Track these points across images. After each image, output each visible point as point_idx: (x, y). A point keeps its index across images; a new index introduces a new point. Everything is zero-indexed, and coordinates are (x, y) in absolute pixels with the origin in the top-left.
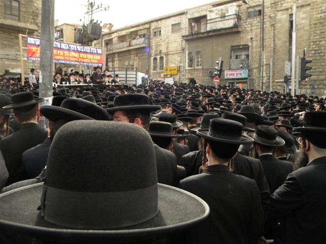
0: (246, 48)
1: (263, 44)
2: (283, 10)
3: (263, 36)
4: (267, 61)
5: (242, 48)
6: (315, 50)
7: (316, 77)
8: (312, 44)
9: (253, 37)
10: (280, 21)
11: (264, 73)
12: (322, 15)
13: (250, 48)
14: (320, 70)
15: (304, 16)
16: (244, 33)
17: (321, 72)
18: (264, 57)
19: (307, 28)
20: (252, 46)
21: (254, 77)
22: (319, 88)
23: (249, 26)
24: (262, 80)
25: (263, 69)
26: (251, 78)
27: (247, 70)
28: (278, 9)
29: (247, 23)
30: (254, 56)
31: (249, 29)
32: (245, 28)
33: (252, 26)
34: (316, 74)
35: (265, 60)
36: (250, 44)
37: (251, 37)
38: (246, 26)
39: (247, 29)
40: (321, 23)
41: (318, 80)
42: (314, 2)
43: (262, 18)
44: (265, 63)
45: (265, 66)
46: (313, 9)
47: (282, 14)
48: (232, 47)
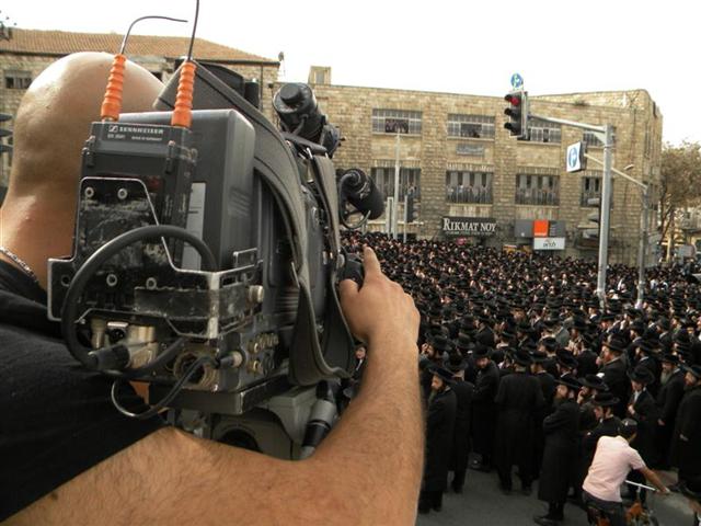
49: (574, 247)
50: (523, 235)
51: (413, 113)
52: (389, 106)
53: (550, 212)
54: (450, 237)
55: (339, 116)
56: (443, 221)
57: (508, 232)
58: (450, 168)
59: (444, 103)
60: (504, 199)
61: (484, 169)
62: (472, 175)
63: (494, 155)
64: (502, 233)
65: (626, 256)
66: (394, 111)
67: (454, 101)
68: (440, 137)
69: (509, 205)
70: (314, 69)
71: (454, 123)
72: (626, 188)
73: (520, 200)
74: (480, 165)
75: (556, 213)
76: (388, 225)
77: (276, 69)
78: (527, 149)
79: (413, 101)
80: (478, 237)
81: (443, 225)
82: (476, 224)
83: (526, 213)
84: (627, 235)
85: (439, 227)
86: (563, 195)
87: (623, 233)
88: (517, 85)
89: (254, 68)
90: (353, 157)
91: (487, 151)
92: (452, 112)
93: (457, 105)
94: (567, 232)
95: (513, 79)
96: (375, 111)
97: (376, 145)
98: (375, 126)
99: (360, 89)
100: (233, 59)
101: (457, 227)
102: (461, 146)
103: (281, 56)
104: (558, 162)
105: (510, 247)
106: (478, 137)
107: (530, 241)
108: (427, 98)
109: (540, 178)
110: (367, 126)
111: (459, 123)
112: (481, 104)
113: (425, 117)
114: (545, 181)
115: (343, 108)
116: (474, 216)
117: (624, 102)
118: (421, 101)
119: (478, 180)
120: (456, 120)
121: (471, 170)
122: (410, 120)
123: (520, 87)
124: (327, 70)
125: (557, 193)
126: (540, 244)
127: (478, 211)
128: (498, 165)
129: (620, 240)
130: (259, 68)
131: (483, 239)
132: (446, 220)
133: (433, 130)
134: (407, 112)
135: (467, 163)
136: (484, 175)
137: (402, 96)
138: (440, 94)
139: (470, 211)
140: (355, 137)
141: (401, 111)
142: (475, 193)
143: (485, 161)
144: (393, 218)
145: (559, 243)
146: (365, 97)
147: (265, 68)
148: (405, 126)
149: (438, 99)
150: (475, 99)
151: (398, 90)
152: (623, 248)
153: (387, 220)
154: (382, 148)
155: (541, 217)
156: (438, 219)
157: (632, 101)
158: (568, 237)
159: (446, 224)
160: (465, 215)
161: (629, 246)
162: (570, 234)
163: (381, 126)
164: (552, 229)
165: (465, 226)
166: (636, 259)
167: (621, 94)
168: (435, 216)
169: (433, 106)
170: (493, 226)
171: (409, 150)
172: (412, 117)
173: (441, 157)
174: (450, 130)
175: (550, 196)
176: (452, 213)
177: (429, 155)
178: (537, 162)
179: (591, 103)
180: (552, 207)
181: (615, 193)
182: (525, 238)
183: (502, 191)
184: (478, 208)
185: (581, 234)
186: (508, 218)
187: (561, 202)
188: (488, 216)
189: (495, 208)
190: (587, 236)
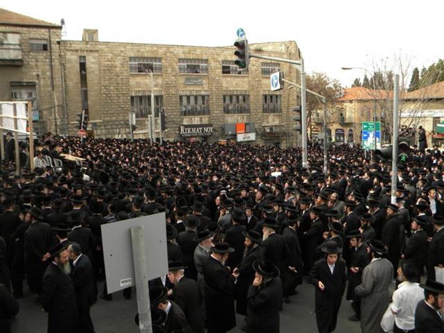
0: (32, 85)
1: (53, 82)
2: (73, 51)
3: (52, 75)
4: (58, 102)
5: (27, 86)
6: (106, 94)
7: (109, 118)
8: (103, 88)
9: (40, 73)
10: (70, 61)
11: (57, 115)
12: (109, 63)
13: (37, 86)
14: (112, 112)
15: (93, 60)
16: (27, 68)
17: (112, 114)
18: (55, 97)
19: (97, 72)
20: (40, 85)
21: (44, 120)
22: (112, 128)
23: (33, 60)
24: (56, 122)
25: (55, 111)
26: (41, 120)
27: (37, 112)
28: (68, 48)
29: (30, 57)
30: (43, 95)
31: (33, 64)
32: (28, 62)
33: (37, 61)
34: (108, 115)
35: (56, 101)
36: (37, 81)
37: (37, 73)
38: (29, 60)
39: (31, 63)
40: (108, 70)
41: (111, 121)
42: (101, 50)
43: (49, 54)
44: (56, 104)
45: (57, 108)
46: (101, 56)
47: (72, 55)
48: (12, 82)
49: (261, 138)
50: (230, 133)
51: (155, 59)
52: (139, 55)
53: (245, 118)
54: (185, 138)
55: (106, 63)
56: (180, 128)
57: (220, 132)
58: (182, 93)
59: (175, 52)
60: (217, 111)
61: (203, 93)
62: (196, 97)
63: (209, 84)
64: (217, 133)
65: (291, 141)
66: (143, 58)
67: (181, 50)
68: (174, 73)
69: (220, 115)
70: (86, 31)
71: (182, 64)
72: (288, 100)
73: (227, 111)
74: (200, 91)
75: (249, 118)
76: (150, 134)
77: (59, 31)
78: (228, 79)
79: (155, 51)
80: (202, 137)
81: (180, 130)
82: (201, 128)
83: (231, 119)
84: (290, 128)
85: (177, 132)
86: (252, 107)
87: (289, 127)
88: (242, 36)
89: (43, 30)
90: (118, 90)
91: (204, 81)
92: (181, 57)
93: (183, 53)
94: (256, 130)
95: (238, 32)
96: (131, 58)
97: (133, 81)
98: (131, 68)
99: (120, 44)
100: (27, 23)
101: (189, 131)
102: (188, 79)
103: (63, 22)
104: (247, 86)
105: (223, 141)
106: (198, 73)
107: (235, 136)
108: (164, 49)
109: (238, 97)
110: (126, 68)
111: (185, 64)
112: (198, 52)
113: (163, 61)
114: (241, 98)
115: (109, 57)
116: (199, 123)
117: (283, 48)
118: (160, 51)
119: (200, 101)
120: (183, 62)
121: (195, 94)
122: (154, 63)
123: (243, 37)
124: (95, 32)
125: (248, 105)
126: (240, 138)
127: (201, 120)
128: (211, 90)
129: (286, 131)
130: (47, 30)
131: (205, 138)
132: (182, 127)
133: (170, 70)
134: (151, 59)
135: (193, 90)
136: (203, 97)
137: (148, 48)
138: (172, 46)
139: (196, 120)
140: (118, 76)
141: (147, 58)
142: (199, 108)
143: (203, 88)
144: (153, 128)
145: (252, 136)
146: (123, 50)
147: (52, 30)
148: (151, 68)
149: (171, 49)
150: (194, 48)
151: (145, 44)
152: (289, 136)
153: (149, 130)
154: (137, 83)
155: (240, 121)
156: (176, 127)
157: (288, 48)
158: (257, 132)
159: (182, 130)
160: (194, 123)
161: (292, 135)
162: (258, 130)
163: (135, 68)
164: (247, 128)
165: (194, 130)
166: (296, 142)
167: (281, 44)
168: (174, 126)
169: (168, 54)
170: (211, 128)
171: (154, 83)
172: (156, 61)
173: (175, 87)
174: (180, 69)
175: (245, 108)
176: (185, 122)
177: (167, 86)
178: (235, 87)
179: (264, 49)
180: (245, 115)
182: (231, 135)
183: (215, 107)
184: (201, 119)
185: (265, 130)
186: (220, 123)
187: (251, 111)
188: (208, 123)
189: (212, 118)
190: (268, 130)
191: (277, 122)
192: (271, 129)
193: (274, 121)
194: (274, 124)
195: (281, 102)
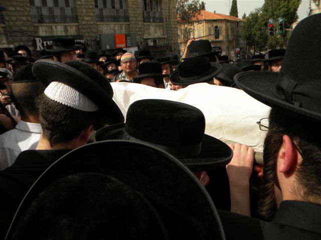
50: (108, 47)
53: (124, 27)
56: (35, 41)
57: (94, 47)
60: (87, 17)
64: (90, 48)
69: (92, 22)
72: (169, 8)
73: (101, 18)
75: (128, 27)
81: (36, 45)
83: (107, 29)
94: (137, 43)
116: (64, 34)
125: (127, 11)
127: (66, 30)
132: (37, 40)
139: (59, 30)
158: (138, 46)
159: (39, 44)
160: (55, 34)
162: (139, 44)
164: (128, 40)
176: (42, 33)
180: (124, 24)
181: (163, 11)
183: (84, 11)
184: (65, 27)
185: (147, 43)
186: (93, 35)
187: (131, 19)
188: (75, 34)
189: (81, 26)
190: (151, 44)
191: (159, 34)
192: (155, 41)
193: (156, 33)
194: (156, 36)
195: (161, 9)
